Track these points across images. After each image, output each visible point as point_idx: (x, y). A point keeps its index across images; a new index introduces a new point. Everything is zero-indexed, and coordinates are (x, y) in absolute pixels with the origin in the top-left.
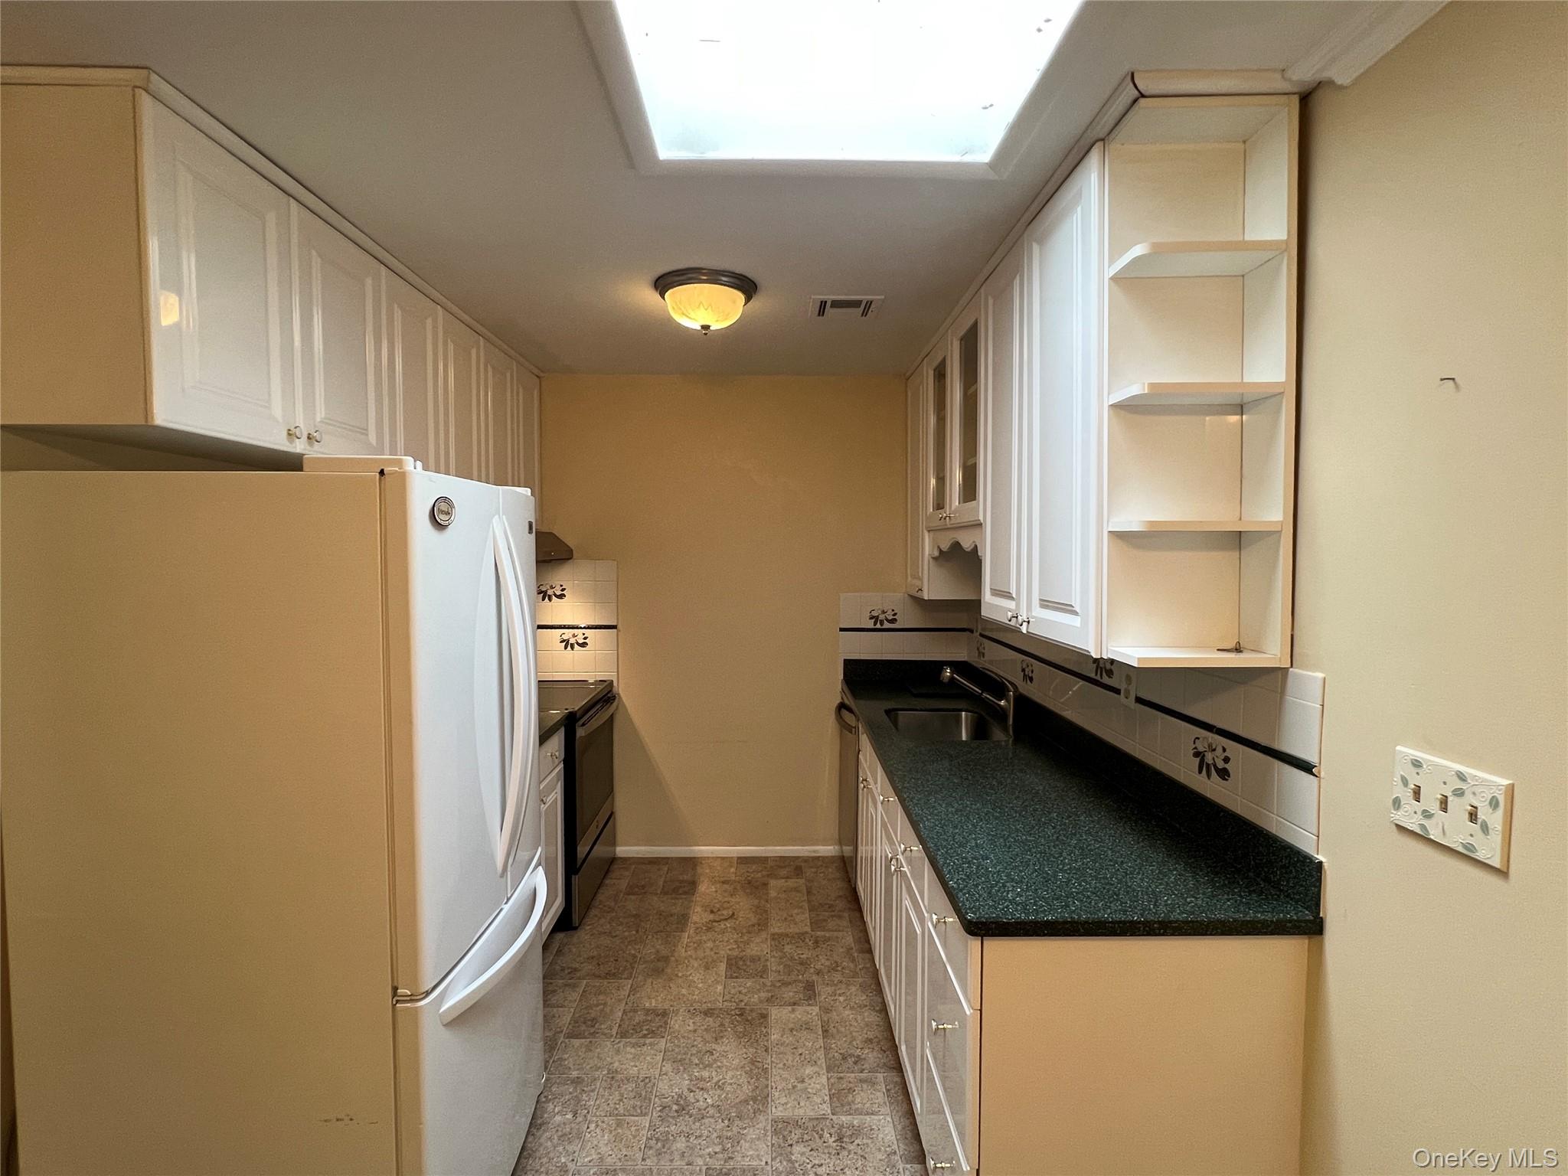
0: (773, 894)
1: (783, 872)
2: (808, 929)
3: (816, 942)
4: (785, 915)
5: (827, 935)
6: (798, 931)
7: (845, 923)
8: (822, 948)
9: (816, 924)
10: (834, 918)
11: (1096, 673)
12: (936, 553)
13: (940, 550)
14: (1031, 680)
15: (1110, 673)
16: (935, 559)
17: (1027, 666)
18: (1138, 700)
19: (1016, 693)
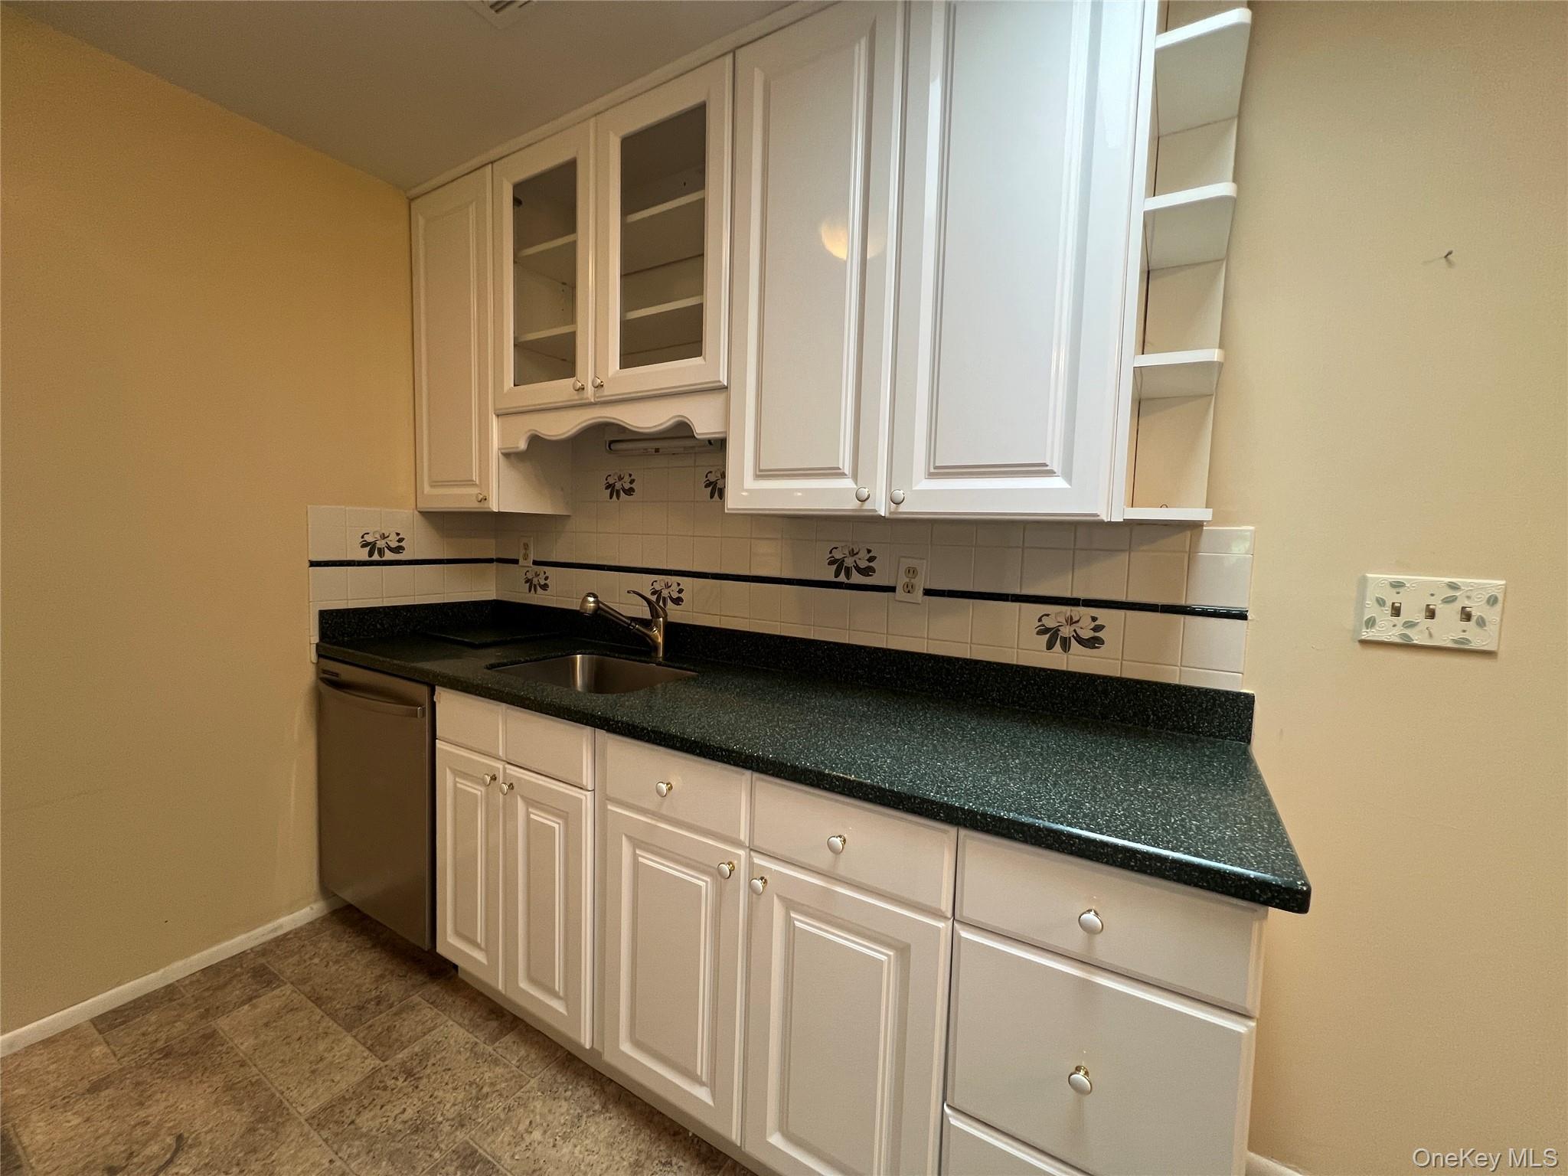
0: (245, 1045)
1: (235, 993)
2: (373, 1062)
3: (409, 1074)
4: (307, 1067)
5: (417, 1049)
6: (359, 1078)
7: (428, 1012)
8: (429, 1076)
9: (380, 1044)
10: (404, 1015)
11: (837, 575)
12: (522, 445)
13: (535, 440)
14: (678, 601)
15: (867, 571)
16: (510, 456)
17: (668, 586)
18: (928, 592)
19: (665, 618)
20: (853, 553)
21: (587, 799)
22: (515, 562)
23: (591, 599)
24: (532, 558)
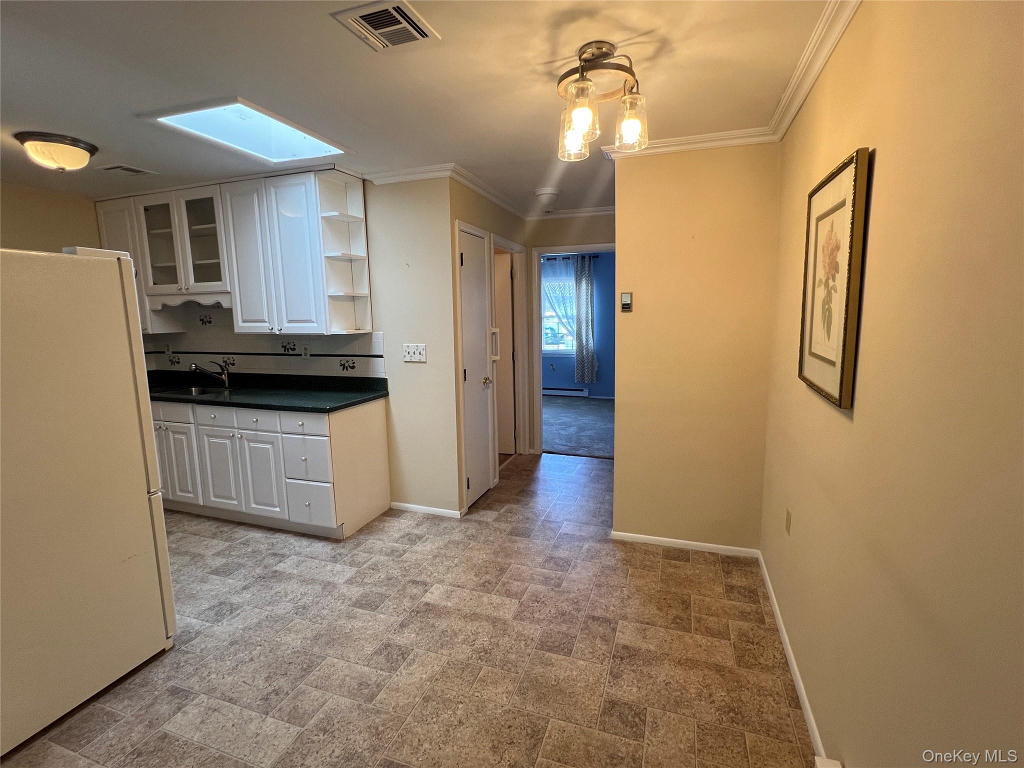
11: (285, 351)
12: (160, 308)
13: (165, 306)
14: (233, 364)
15: (294, 349)
16: (154, 311)
17: (229, 359)
18: (311, 355)
19: (227, 371)
20: (289, 344)
21: (192, 427)
22: (164, 352)
23: (194, 365)
24: (171, 350)
